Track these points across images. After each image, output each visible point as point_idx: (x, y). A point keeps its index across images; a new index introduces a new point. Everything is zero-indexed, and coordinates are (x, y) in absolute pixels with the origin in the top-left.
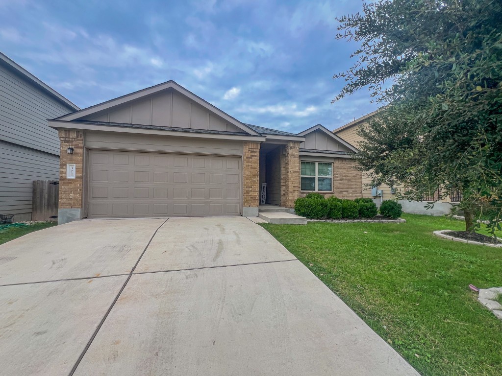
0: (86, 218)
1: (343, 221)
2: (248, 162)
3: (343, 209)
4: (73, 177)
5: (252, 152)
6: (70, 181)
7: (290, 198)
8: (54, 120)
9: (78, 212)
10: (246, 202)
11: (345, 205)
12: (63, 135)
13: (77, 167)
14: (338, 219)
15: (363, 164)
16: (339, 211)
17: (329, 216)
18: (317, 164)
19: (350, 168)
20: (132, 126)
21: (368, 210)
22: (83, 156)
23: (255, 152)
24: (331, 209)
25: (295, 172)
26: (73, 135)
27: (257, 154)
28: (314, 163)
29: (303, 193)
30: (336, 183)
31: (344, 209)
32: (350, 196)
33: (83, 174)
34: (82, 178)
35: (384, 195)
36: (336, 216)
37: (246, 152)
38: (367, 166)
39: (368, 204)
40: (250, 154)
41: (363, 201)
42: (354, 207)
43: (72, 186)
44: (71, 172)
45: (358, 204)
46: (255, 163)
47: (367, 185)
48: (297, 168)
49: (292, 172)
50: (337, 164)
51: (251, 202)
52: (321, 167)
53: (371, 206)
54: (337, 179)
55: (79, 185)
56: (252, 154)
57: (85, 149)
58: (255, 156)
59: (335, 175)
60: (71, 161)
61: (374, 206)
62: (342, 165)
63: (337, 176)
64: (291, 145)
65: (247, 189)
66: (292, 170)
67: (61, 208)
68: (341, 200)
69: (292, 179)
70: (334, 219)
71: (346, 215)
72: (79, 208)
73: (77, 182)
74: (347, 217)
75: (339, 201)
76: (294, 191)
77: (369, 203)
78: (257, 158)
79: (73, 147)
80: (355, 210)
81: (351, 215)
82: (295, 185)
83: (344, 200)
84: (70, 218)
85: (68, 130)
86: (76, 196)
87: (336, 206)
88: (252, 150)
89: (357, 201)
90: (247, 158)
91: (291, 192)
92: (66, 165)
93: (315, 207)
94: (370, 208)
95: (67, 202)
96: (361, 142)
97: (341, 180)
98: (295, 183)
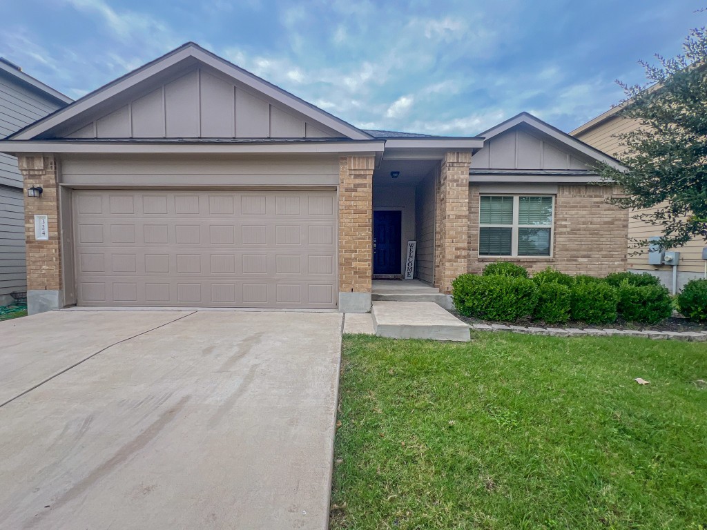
0: (75, 305)
1: (572, 331)
2: (349, 198)
3: (575, 300)
4: (45, 238)
5: (356, 176)
6: (41, 245)
7: (448, 273)
8: (7, 139)
9: (54, 296)
10: (344, 282)
11: (580, 291)
12: (25, 166)
13: (51, 221)
14: (560, 324)
15: (637, 191)
16: (563, 304)
17: (537, 317)
18: (516, 199)
19: (597, 205)
20: (132, 141)
21: (644, 303)
22: (58, 200)
23: (364, 176)
24: (541, 299)
25: (459, 217)
26: (39, 164)
27: (369, 181)
28: (509, 199)
29: (483, 261)
30: (561, 240)
31: (577, 300)
32: (596, 267)
33: (59, 231)
34: (59, 238)
35: (681, 263)
36: (555, 317)
37: (344, 176)
38: (647, 194)
39: (646, 291)
40: (353, 181)
41: (631, 282)
42: (605, 297)
43: (44, 253)
44: (42, 228)
45: (615, 290)
46: (363, 199)
47: (644, 243)
48: (465, 209)
49: (451, 217)
50: (564, 197)
51: (356, 282)
52: (526, 206)
53: (653, 293)
54: (564, 230)
55: (54, 251)
56: (358, 181)
57: (60, 187)
58: (364, 185)
59: (559, 223)
60: (41, 210)
61: (662, 296)
62: (578, 199)
63: (564, 223)
64: (451, 158)
65: (347, 255)
66: (452, 213)
67: (31, 289)
68: (571, 279)
69: (452, 233)
70: (550, 324)
71: (582, 314)
72: (55, 289)
73: (51, 246)
74: (583, 320)
75: (565, 280)
76: (458, 257)
77: (649, 287)
78: (369, 190)
79: (42, 186)
80: (608, 304)
81: (595, 317)
82: (460, 245)
83: (579, 279)
84: (43, 305)
85: (30, 156)
86: (50, 268)
87: (554, 294)
88: (357, 173)
89: (613, 281)
90: (347, 190)
91: (450, 261)
92: (33, 218)
93: (500, 297)
94: (649, 300)
95: (39, 280)
96: (632, 134)
97: (573, 231)
98: (458, 242)
